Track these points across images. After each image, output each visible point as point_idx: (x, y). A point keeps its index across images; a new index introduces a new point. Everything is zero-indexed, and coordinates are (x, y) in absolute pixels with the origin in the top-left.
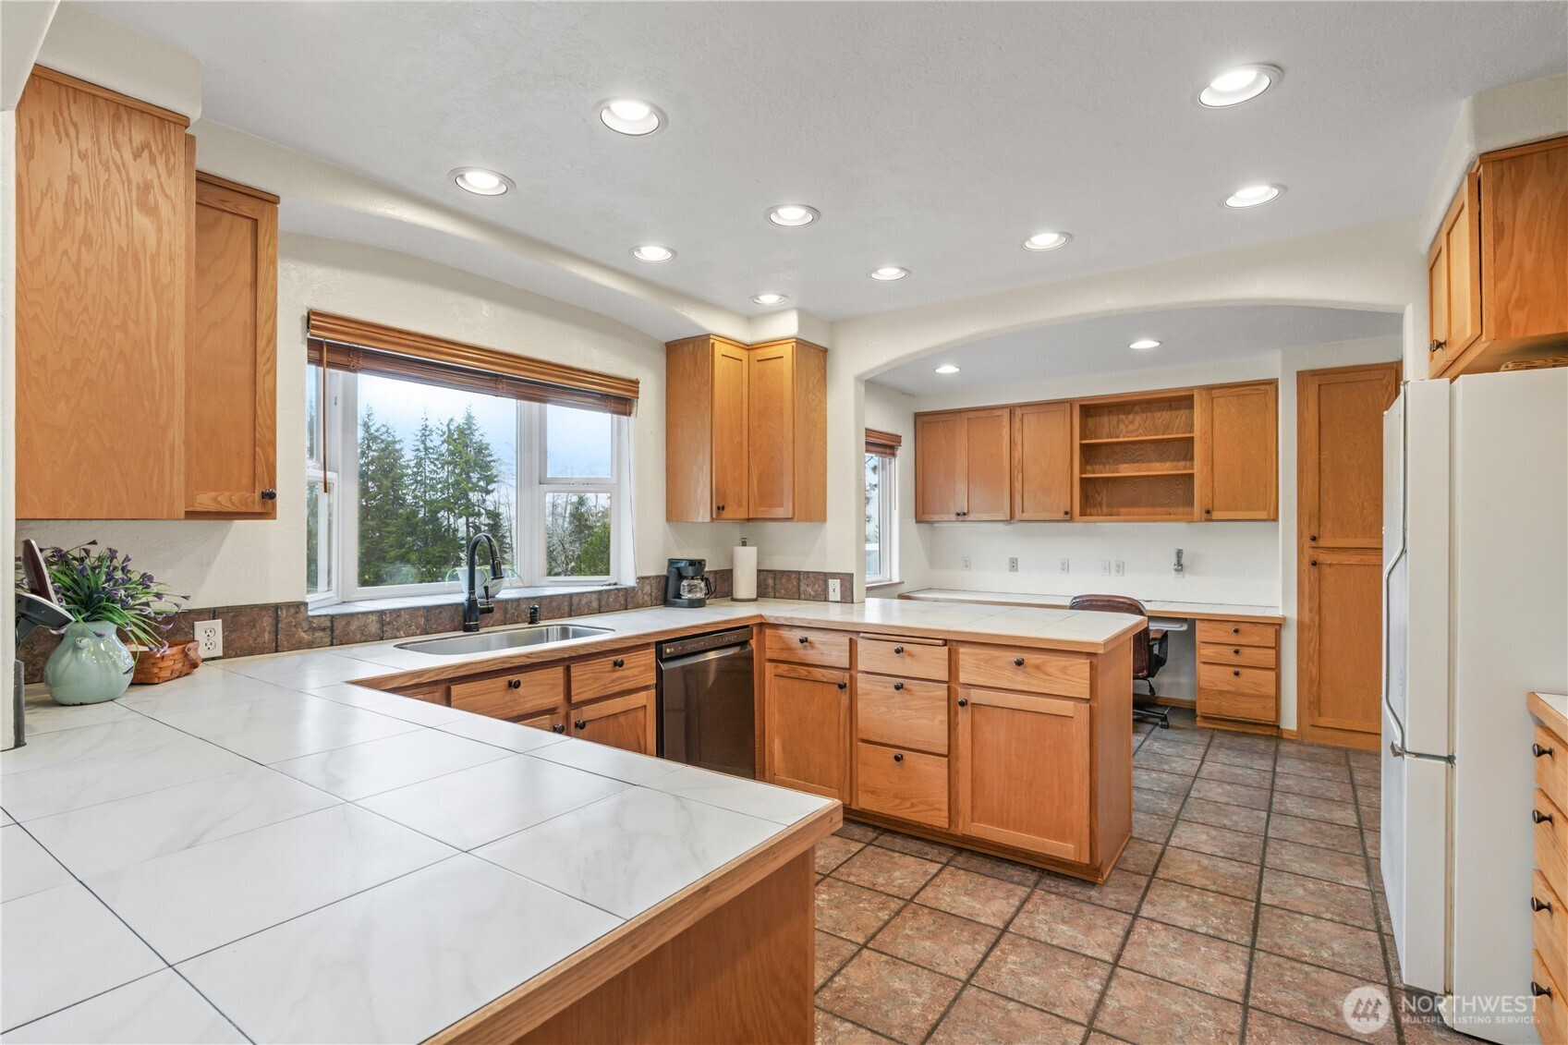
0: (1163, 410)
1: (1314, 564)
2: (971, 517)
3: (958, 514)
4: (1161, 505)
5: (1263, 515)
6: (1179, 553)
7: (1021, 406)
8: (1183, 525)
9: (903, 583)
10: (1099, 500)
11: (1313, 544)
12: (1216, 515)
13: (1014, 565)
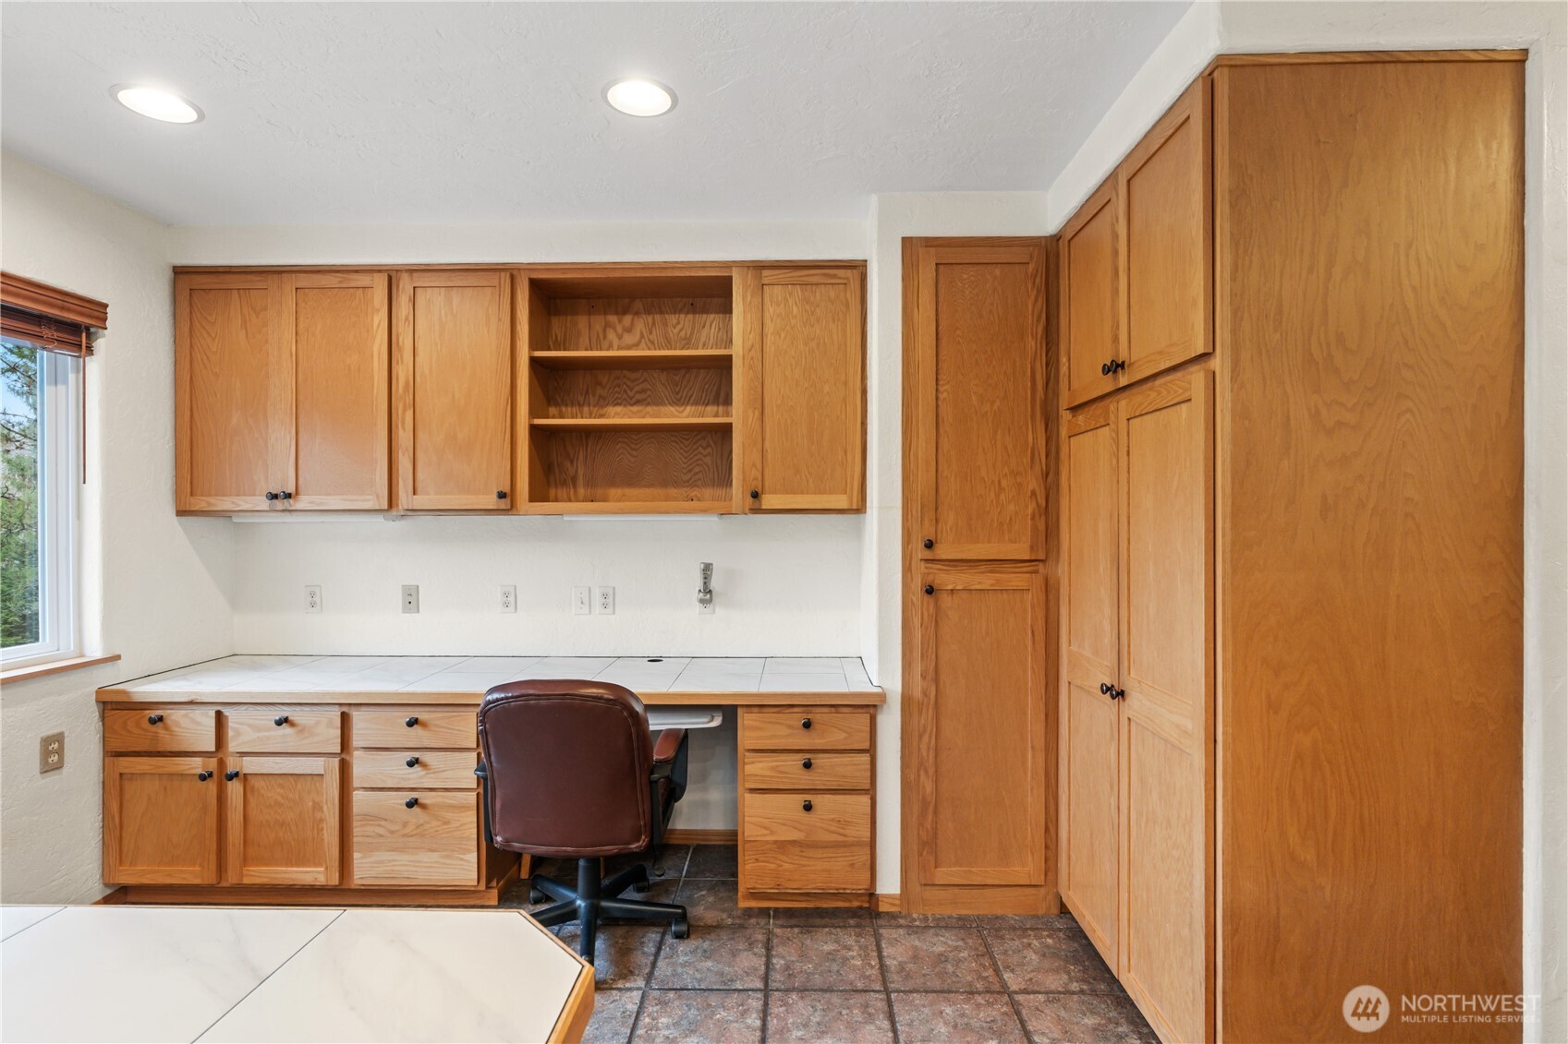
0: (681, 312)
1: (930, 591)
2: (302, 502)
3: (274, 497)
4: (676, 484)
5: (841, 501)
6: (707, 570)
7: (413, 270)
8: (713, 520)
9: (118, 657)
10: (571, 471)
11: (928, 554)
12: (768, 501)
13: (411, 600)
